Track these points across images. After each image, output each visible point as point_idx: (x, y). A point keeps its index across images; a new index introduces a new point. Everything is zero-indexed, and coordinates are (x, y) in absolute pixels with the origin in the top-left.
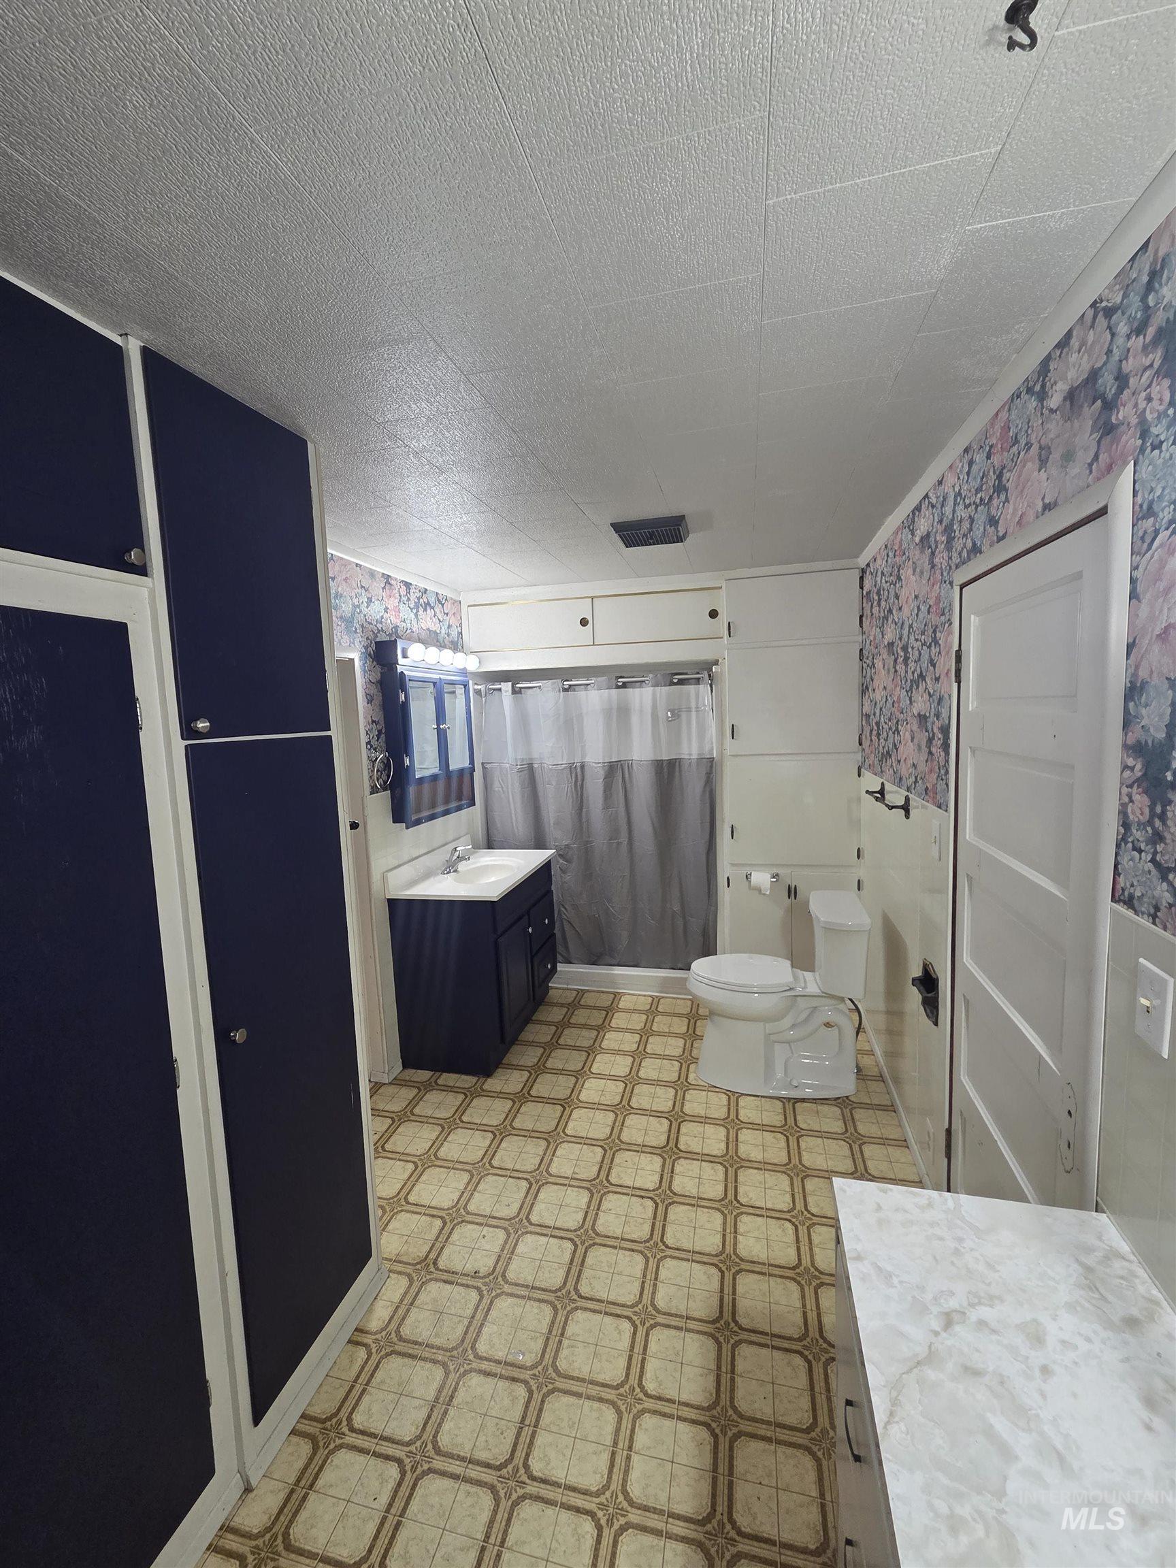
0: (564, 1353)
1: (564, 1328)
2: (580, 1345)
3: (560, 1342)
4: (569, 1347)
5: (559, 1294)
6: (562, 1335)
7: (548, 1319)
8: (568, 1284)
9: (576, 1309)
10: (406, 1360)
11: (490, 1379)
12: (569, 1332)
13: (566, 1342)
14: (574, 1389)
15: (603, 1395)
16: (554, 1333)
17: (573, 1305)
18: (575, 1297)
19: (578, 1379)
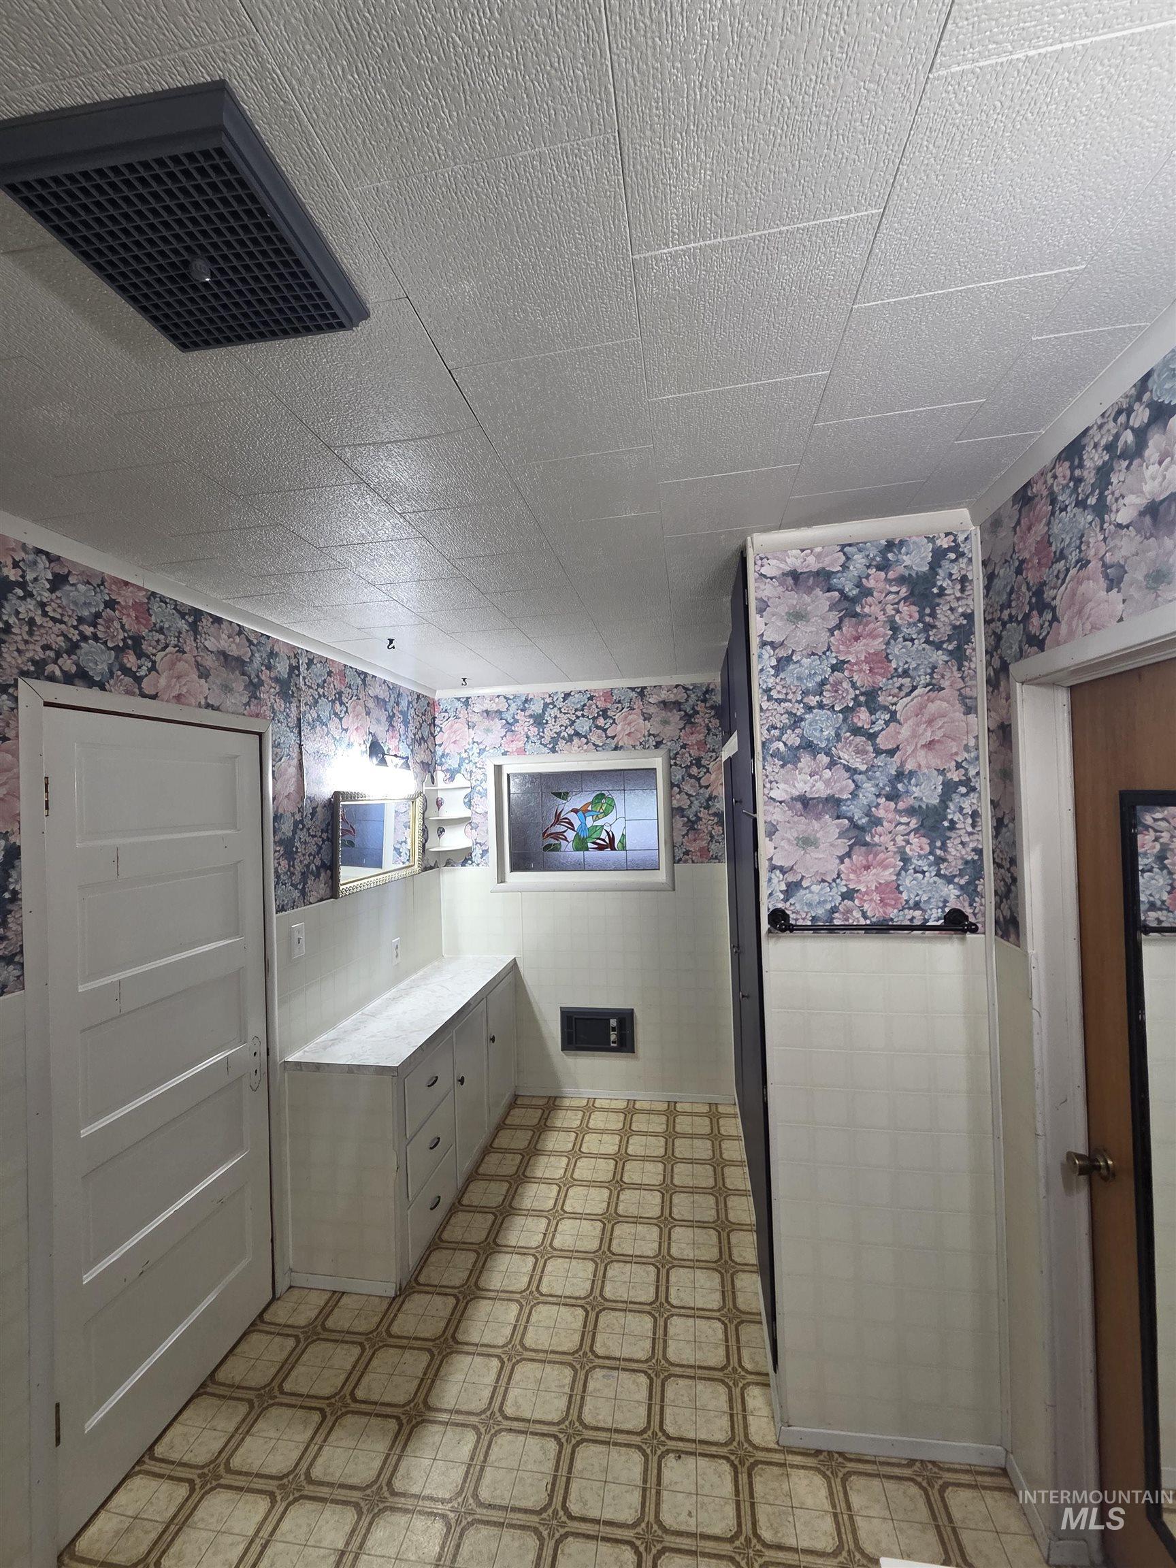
0: (568, 1380)
1: (570, 1402)
2: (554, 1389)
3: (572, 1390)
4: (564, 1386)
5: (578, 1438)
6: (571, 1396)
7: (586, 1409)
8: (569, 1450)
9: (558, 1423)
10: (705, 1364)
11: (627, 1356)
12: (565, 1399)
13: (567, 1390)
14: (557, 1356)
15: (534, 1354)
16: (579, 1397)
17: (563, 1426)
18: (561, 1436)
19: (555, 1363)
